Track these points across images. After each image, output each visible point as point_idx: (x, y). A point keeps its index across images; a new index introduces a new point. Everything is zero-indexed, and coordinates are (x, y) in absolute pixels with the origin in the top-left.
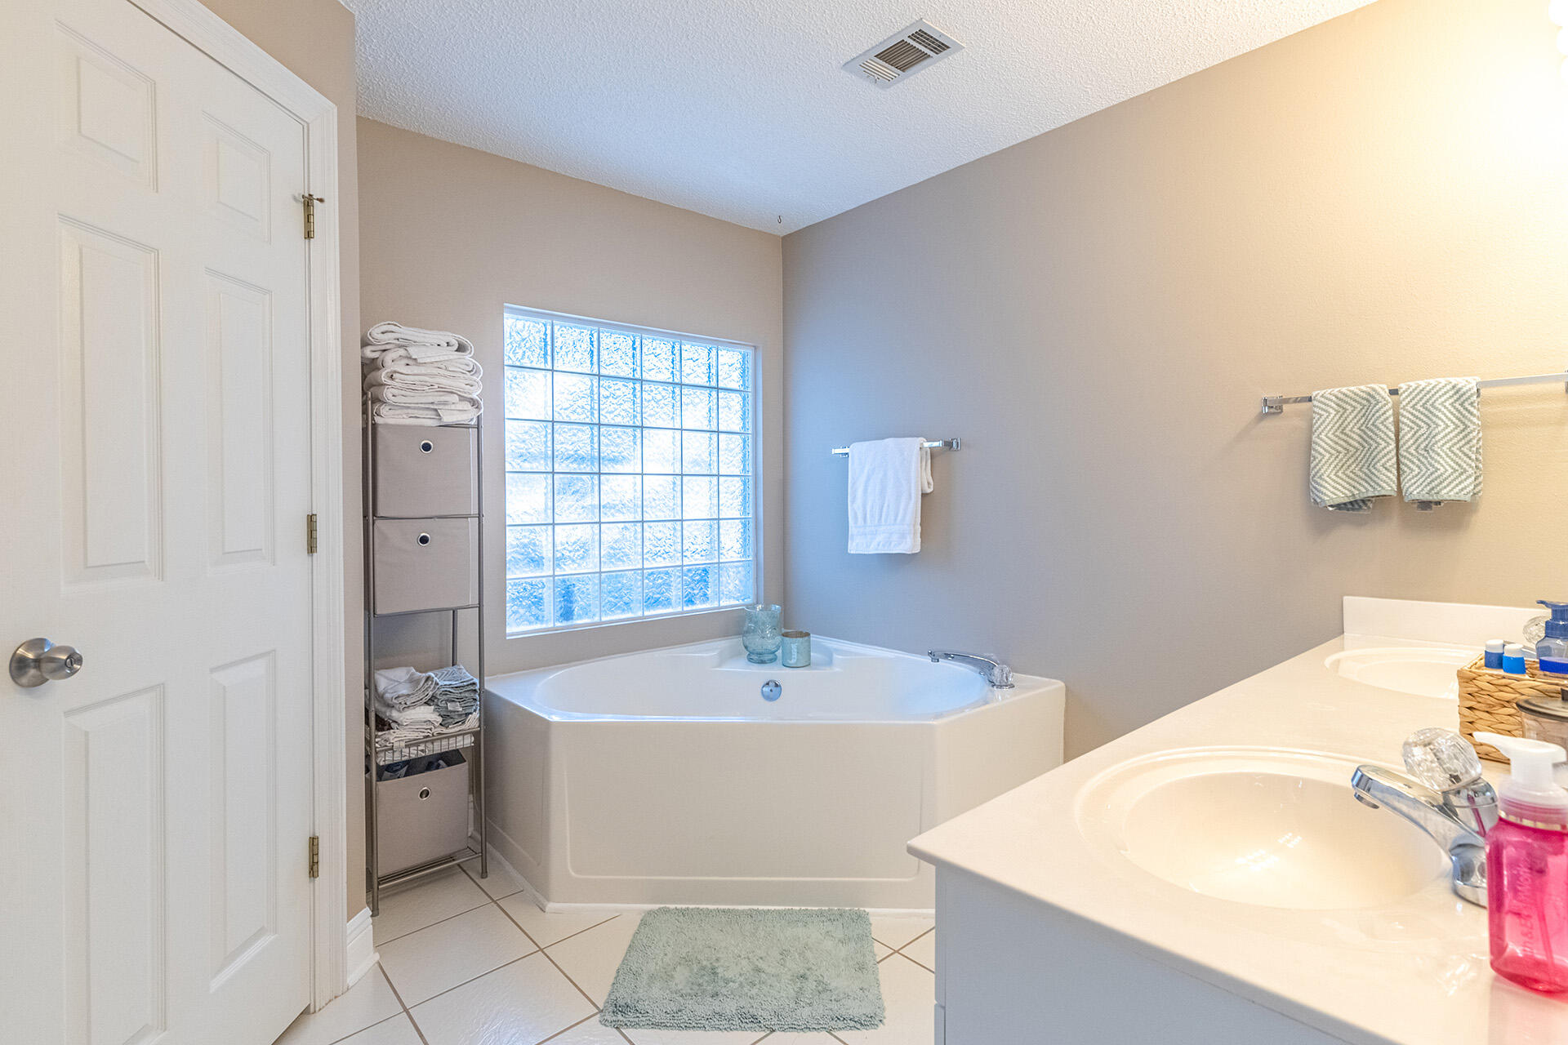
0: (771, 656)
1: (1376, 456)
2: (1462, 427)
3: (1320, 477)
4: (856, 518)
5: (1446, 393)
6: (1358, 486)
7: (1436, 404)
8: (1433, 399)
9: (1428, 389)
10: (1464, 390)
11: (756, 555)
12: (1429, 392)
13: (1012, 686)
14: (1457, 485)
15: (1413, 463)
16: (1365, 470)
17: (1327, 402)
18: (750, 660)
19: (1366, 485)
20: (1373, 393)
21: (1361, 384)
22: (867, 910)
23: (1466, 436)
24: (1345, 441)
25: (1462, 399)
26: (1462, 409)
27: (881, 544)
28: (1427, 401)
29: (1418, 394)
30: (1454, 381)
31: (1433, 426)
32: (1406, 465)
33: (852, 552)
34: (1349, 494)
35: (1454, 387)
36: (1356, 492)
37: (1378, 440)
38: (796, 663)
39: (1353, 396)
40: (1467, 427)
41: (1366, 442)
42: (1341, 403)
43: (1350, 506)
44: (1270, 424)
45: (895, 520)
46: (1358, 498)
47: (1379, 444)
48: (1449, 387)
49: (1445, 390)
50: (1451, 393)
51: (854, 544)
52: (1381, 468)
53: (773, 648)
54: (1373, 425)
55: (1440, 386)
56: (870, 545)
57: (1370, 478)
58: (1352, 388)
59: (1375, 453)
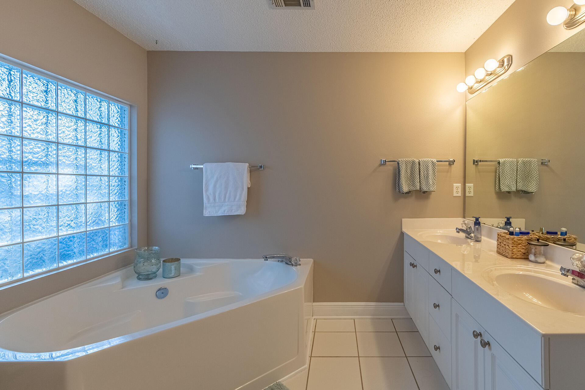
0: (153, 275)
1: (415, 179)
2: (434, 172)
3: (402, 184)
4: (208, 198)
5: (430, 163)
6: (410, 187)
7: (428, 165)
8: (428, 164)
9: (426, 161)
10: (434, 162)
11: (131, 221)
12: (426, 162)
13: (300, 265)
14: (433, 187)
15: (423, 181)
16: (412, 182)
17: (403, 162)
18: (139, 279)
19: (413, 187)
20: (414, 161)
21: (410, 158)
22: (280, 380)
23: (434, 174)
24: (407, 174)
25: (434, 165)
26: (433, 167)
27: (226, 211)
28: (426, 164)
29: (424, 162)
30: (432, 160)
31: (428, 171)
32: (422, 182)
33: (206, 216)
34: (408, 189)
35: (432, 161)
36: (410, 189)
37: (416, 174)
38: (174, 275)
39: (409, 161)
40: (435, 172)
41: (412, 175)
42: (406, 163)
43: (408, 193)
44: (382, 168)
45: (235, 199)
46: (410, 190)
47: (416, 175)
48: (431, 161)
49: (430, 162)
50: (431, 163)
51: (207, 212)
52: (416, 182)
53: (154, 270)
54: (414, 170)
55: (429, 161)
56: (218, 212)
57: (414, 185)
58: (408, 159)
59: (415, 178)
